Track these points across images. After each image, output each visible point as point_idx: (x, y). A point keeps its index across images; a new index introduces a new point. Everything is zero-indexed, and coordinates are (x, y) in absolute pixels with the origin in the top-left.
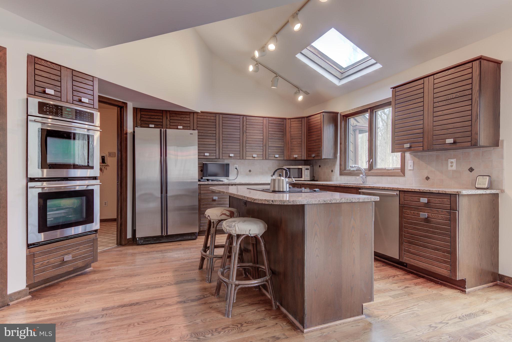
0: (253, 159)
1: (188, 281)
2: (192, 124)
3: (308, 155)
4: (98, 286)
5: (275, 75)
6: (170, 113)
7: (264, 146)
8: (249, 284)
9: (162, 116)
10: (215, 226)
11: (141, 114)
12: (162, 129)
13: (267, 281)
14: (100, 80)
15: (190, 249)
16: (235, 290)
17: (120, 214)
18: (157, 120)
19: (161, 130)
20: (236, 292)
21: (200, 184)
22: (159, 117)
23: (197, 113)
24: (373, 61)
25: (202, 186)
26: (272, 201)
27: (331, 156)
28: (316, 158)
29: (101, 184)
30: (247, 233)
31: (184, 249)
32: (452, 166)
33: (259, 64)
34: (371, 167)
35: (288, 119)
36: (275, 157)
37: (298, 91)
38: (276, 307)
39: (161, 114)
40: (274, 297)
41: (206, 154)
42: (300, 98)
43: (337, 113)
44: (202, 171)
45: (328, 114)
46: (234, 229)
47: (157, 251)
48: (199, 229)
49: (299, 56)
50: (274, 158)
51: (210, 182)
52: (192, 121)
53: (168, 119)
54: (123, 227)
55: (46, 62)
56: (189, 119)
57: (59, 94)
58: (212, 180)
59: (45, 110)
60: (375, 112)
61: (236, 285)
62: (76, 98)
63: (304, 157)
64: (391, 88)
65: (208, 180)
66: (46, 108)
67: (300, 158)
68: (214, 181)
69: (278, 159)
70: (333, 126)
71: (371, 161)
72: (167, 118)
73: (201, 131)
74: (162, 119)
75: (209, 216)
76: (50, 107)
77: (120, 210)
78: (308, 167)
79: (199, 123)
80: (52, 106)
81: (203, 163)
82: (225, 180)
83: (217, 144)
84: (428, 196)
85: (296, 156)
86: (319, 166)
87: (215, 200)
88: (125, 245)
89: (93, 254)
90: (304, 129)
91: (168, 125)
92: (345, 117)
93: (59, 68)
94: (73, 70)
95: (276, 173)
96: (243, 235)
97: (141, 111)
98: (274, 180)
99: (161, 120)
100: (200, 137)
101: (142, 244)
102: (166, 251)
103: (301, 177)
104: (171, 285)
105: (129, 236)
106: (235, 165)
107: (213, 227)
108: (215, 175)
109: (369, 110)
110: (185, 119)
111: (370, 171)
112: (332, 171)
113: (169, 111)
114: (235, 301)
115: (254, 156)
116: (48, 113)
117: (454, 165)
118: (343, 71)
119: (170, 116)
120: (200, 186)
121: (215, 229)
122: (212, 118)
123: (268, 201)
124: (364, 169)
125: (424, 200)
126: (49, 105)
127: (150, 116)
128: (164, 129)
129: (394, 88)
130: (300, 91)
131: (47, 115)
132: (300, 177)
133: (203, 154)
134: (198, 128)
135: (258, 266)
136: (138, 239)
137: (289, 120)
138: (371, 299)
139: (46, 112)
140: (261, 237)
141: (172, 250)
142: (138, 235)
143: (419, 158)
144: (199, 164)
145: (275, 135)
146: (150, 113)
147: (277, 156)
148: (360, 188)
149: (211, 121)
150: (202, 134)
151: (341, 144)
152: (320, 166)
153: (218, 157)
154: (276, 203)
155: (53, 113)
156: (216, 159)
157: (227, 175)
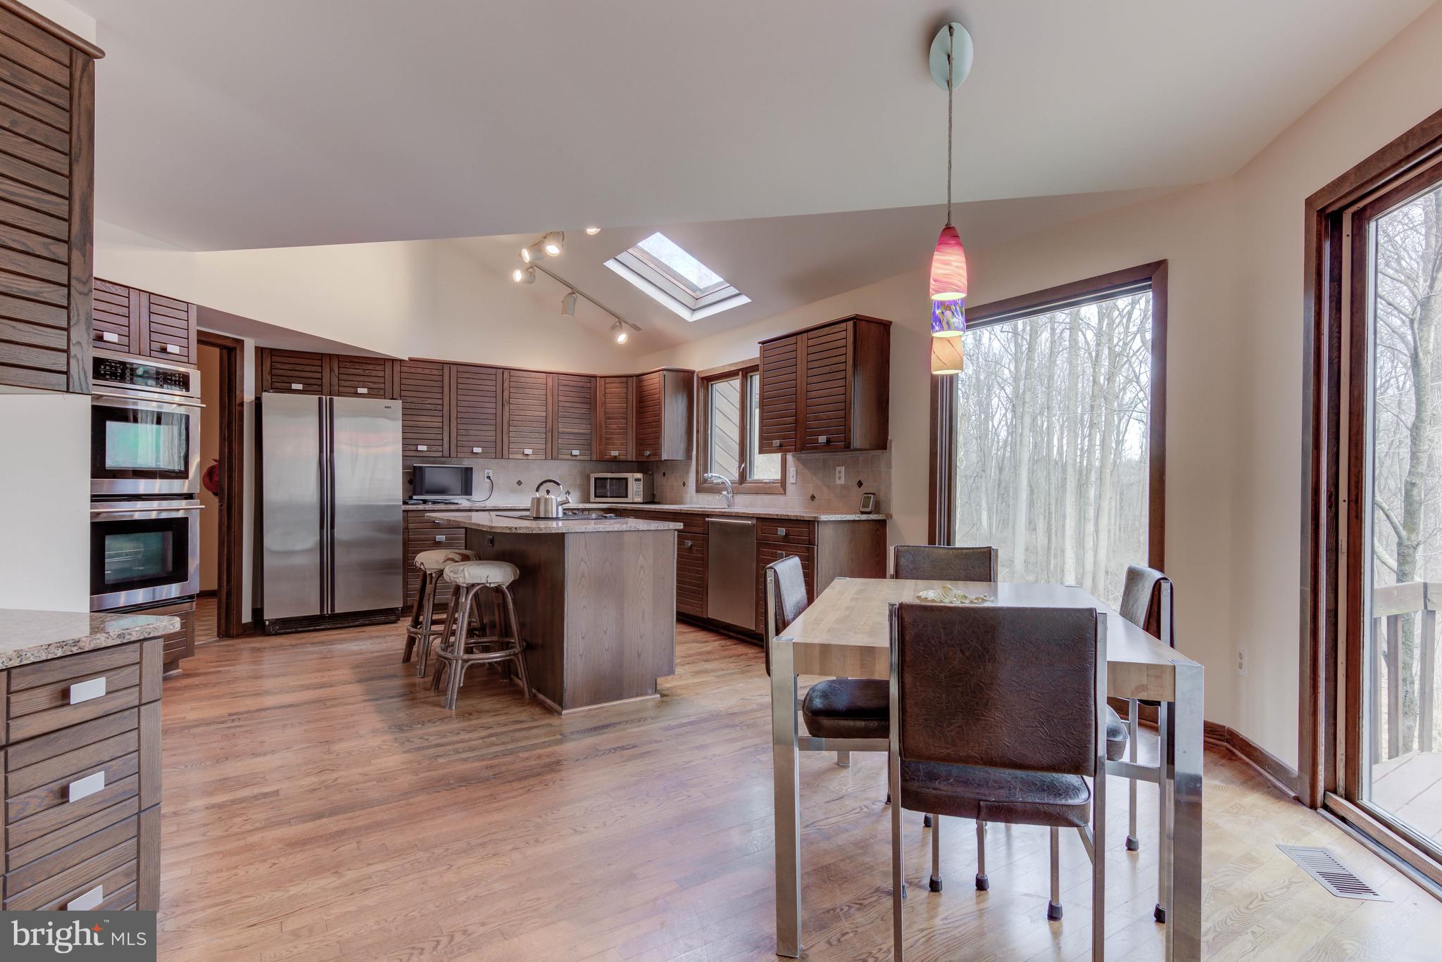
0: (524, 458)
1: (381, 678)
2: (388, 384)
3: (639, 452)
4: (205, 692)
5: (570, 291)
6: (339, 361)
7: (549, 431)
8: (485, 659)
9: (322, 366)
10: (434, 581)
11: (271, 362)
12: (324, 397)
13: (515, 655)
14: (200, 308)
15: (385, 637)
16: (462, 668)
17: (225, 571)
18: (311, 375)
19: (320, 400)
20: (464, 671)
21: (407, 509)
22: (314, 368)
23: (401, 361)
24: (734, 291)
25: (410, 514)
26: (516, 528)
27: (679, 456)
28: (652, 459)
29: (204, 506)
30: (484, 581)
31: (371, 638)
32: (840, 478)
33: (535, 268)
34: (743, 477)
35: (601, 377)
36: (571, 455)
37: (618, 324)
38: (530, 695)
39: (318, 363)
40: (527, 680)
41: (421, 448)
42: (622, 338)
43: (692, 372)
44: (411, 482)
45: (674, 373)
46: (462, 575)
47: (312, 644)
48: (405, 601)
49: (611, 265)
50: (570, 457)
51: (428, 507)
52: (388, 377)
53: (334, 372)
54: (234, 599)
55: (103, 283)
56: (381, 374)
57: (125, 340)
58: (434, 502)
59: (102, 372)
60: (751, 376)
61: (465, 661)
62: (156, 346)
63: (631, 456)
64: (759, 343)
65: (425, 502)
66: (105, 368)
67: (623, 458)
68: (439, 503)
69: (579, 458)
70: (685, 396)
71: (743, 465)
72: (331, 370)
73: (410, 400)
74: (322, 372)
75: (422, 563)
76: (111, 366)
77: (225, 565)
78: (639, 476)
79: (404, 381)
80: (115, 363)
81: (415, 467)
82: (463, 502)
83: (446, 428)
84: (786, 526)
85: (615, 453)
86: (662, 474)
87: (440, 542)
88: (238, 636)
89: (187, 640)
90: (633, 398)
91: (334, 386)
92: (705, 382)
93: (124, 292)
94: (150, 293)
95: (542, 487)
96: (478, 584)
97: (271, 356)
98: (539, 500)
99: (318, 375)
100: (408, 412)
101: (277, 634)
102: (331, 642)
103: (626, 496)
104: (350, 683)
105: (247, 617)
106: (486, 471)
107: (431, 583)
108: (442, 491)
109: (740, 373)
110: (374, 373)
111: (741, 484)
112: (684, 484)
113: (338, 356)
114: (462, 685)
115: (528, 451)
116: (108, 377)
117: (843, 475)
118: (698, 294)
119: (339, 367)
120: (406, 513)
121: (434, 586)
122: (435, 372)
123: (510, 528)
124: (730, 481)
125: (782, 531)
126: (110, 362)
127: (292, 366)
128: (328, 397)
129: (763, 343)
130: (623, 324)
131: (107, 380)
132: (624, 495)
133: (413, 448)
134: (403, 393)
135: (506, 640)
136: (267, 623)
137: (603, 379)
138: (671, 672)
139: (105, 375)
140: (507, 588)
141: (345, 640)
142: (269, 615)
143: (803, 464)
144: (404, 467)
145: (573, 410)
146: (292, 360)
147: (576, 452)
148: (708, 515)
149: (433, 377)
150: (413, 406)
151: (698, 432)
152: (664, 474)
153: (446, 453)
154: (521, 532)
155: (116, 377)
156: (443, 457)
157: (467, 490)
